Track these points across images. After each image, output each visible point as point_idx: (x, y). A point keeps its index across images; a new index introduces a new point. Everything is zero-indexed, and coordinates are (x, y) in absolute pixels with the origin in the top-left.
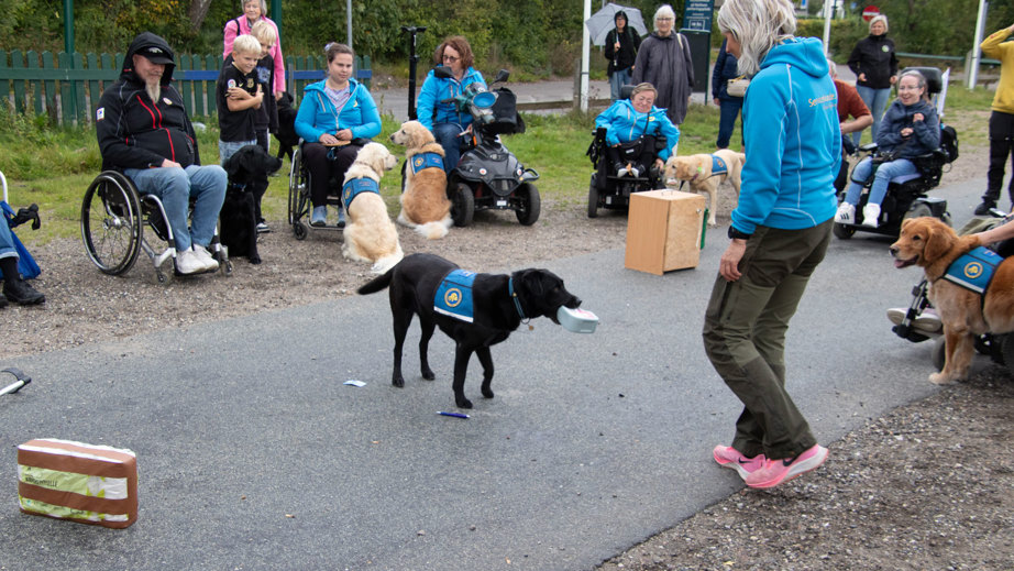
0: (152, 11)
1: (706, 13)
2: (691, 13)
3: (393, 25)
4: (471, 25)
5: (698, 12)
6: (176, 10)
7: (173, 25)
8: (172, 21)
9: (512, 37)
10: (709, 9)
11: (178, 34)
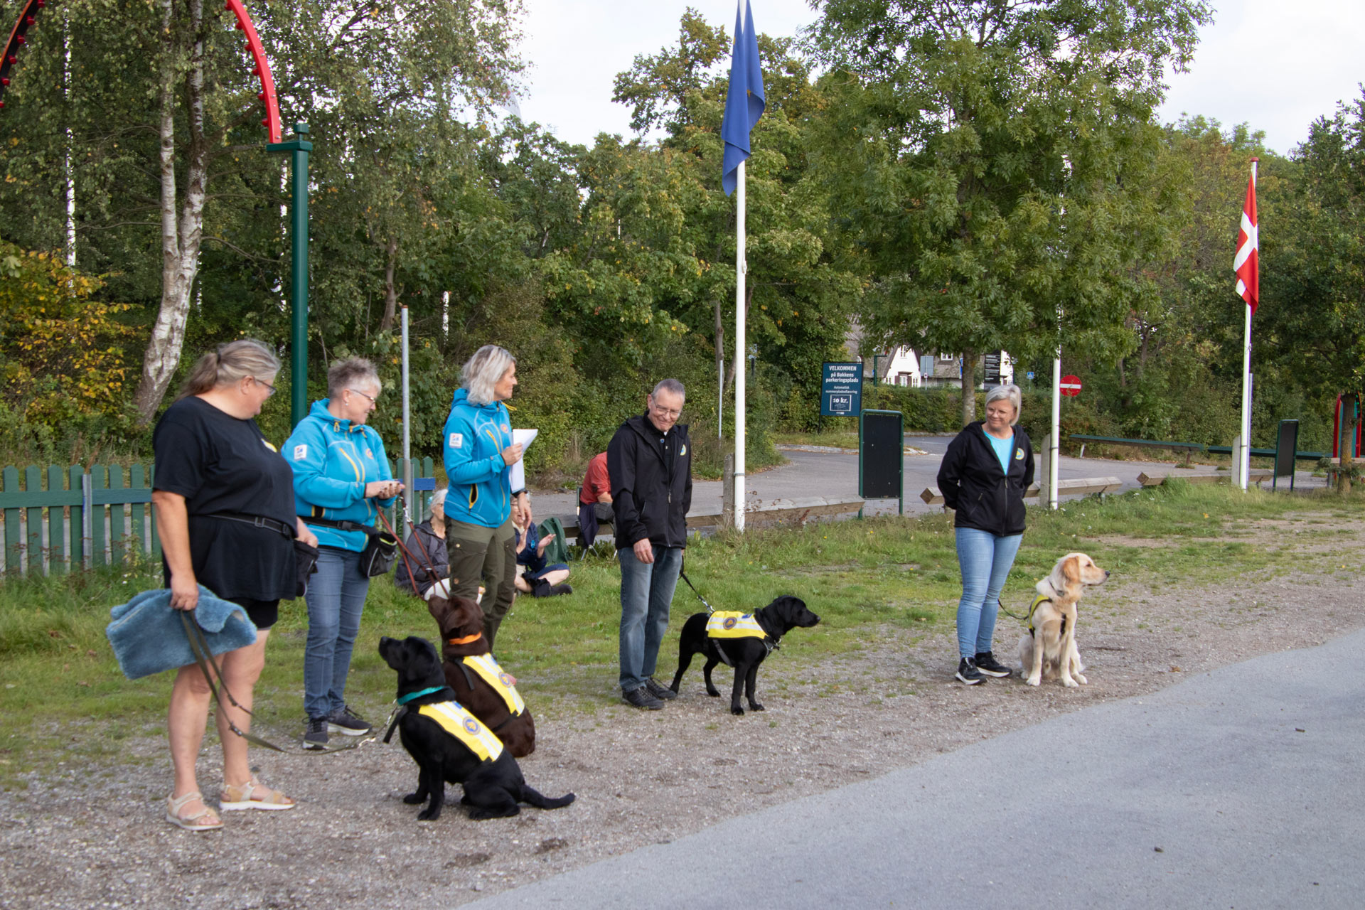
0: (81, 398)
1: (852, 386)
2: (831, 385)
3: (434, 409)
4: (544, 407)
5: (841, 384)
6: (116, 395)
7: (112, 416)
8: (110, 410)
9: (598, 421)
10: (856, 380)
11: (119, 429)
